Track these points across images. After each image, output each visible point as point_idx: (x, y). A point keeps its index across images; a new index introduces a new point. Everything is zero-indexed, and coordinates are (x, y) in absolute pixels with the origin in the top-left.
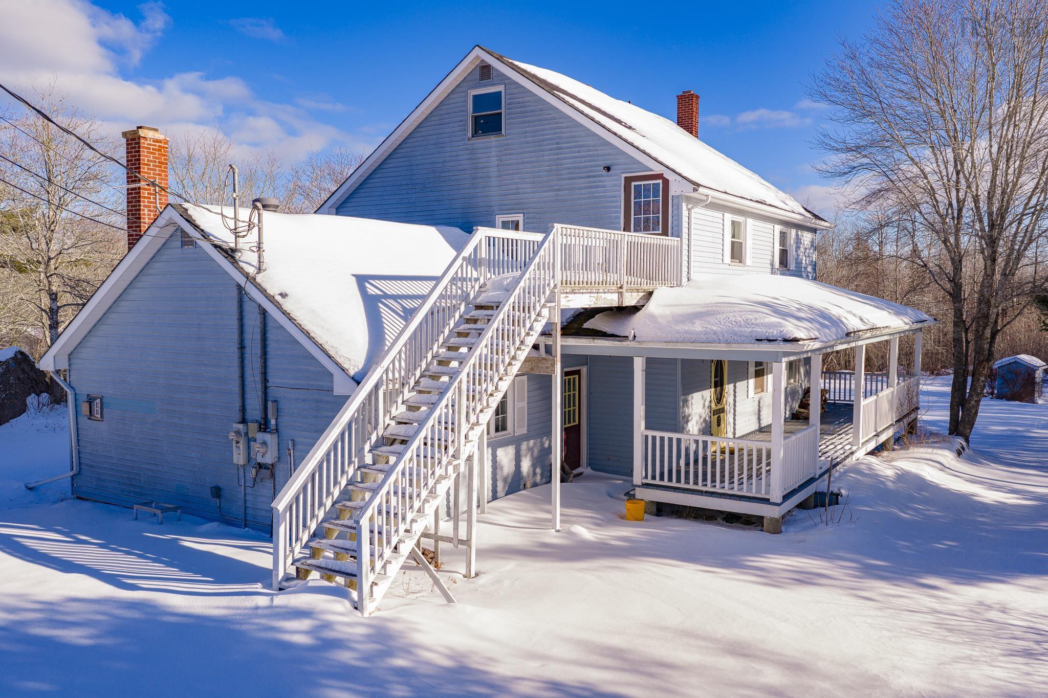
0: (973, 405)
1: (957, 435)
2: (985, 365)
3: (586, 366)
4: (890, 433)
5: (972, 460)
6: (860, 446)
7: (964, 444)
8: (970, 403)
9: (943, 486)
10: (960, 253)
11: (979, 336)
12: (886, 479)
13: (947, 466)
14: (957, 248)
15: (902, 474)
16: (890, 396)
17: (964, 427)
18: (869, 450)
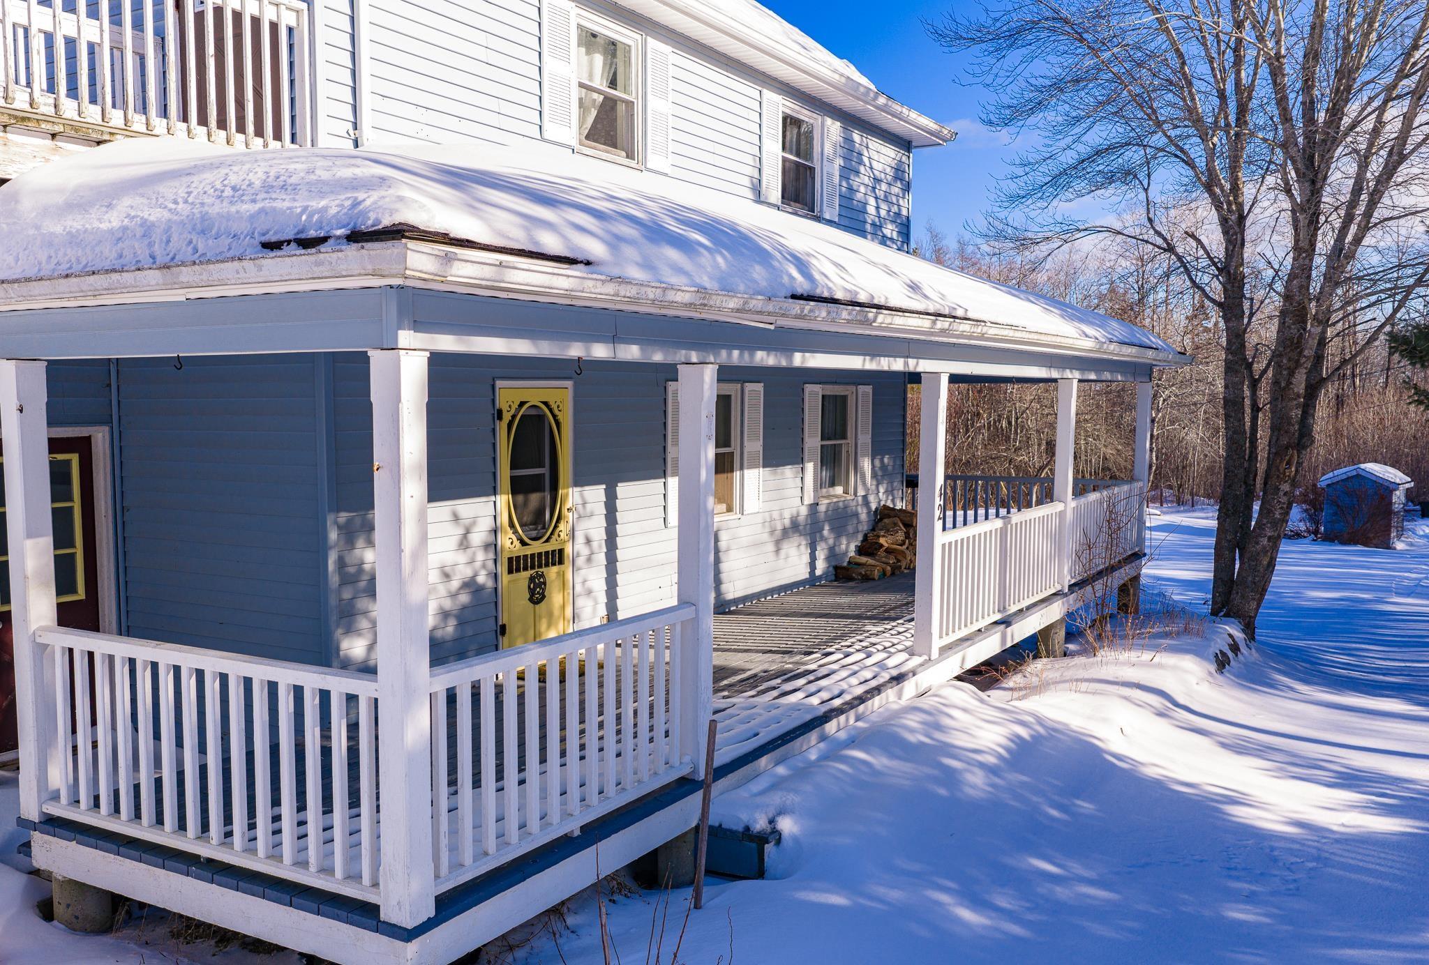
0: (1264, 547)
1: (1227, 615)
2: (1292, 456)
3: (106, 429)
4: (1055, 612)
5: (1254, 679)
6: (935, 654)
7: (1239, 635)
8: (1257, 543)
9: (1151, 772)
10: (1240, 206)
11: (1281, 391)
12: (969, 762)
13: (1181, 701)
14: (1236, 197)
15: (1037, 738)
16: (1055, 522)
17: (1243, 597)
18: (969, 665)
